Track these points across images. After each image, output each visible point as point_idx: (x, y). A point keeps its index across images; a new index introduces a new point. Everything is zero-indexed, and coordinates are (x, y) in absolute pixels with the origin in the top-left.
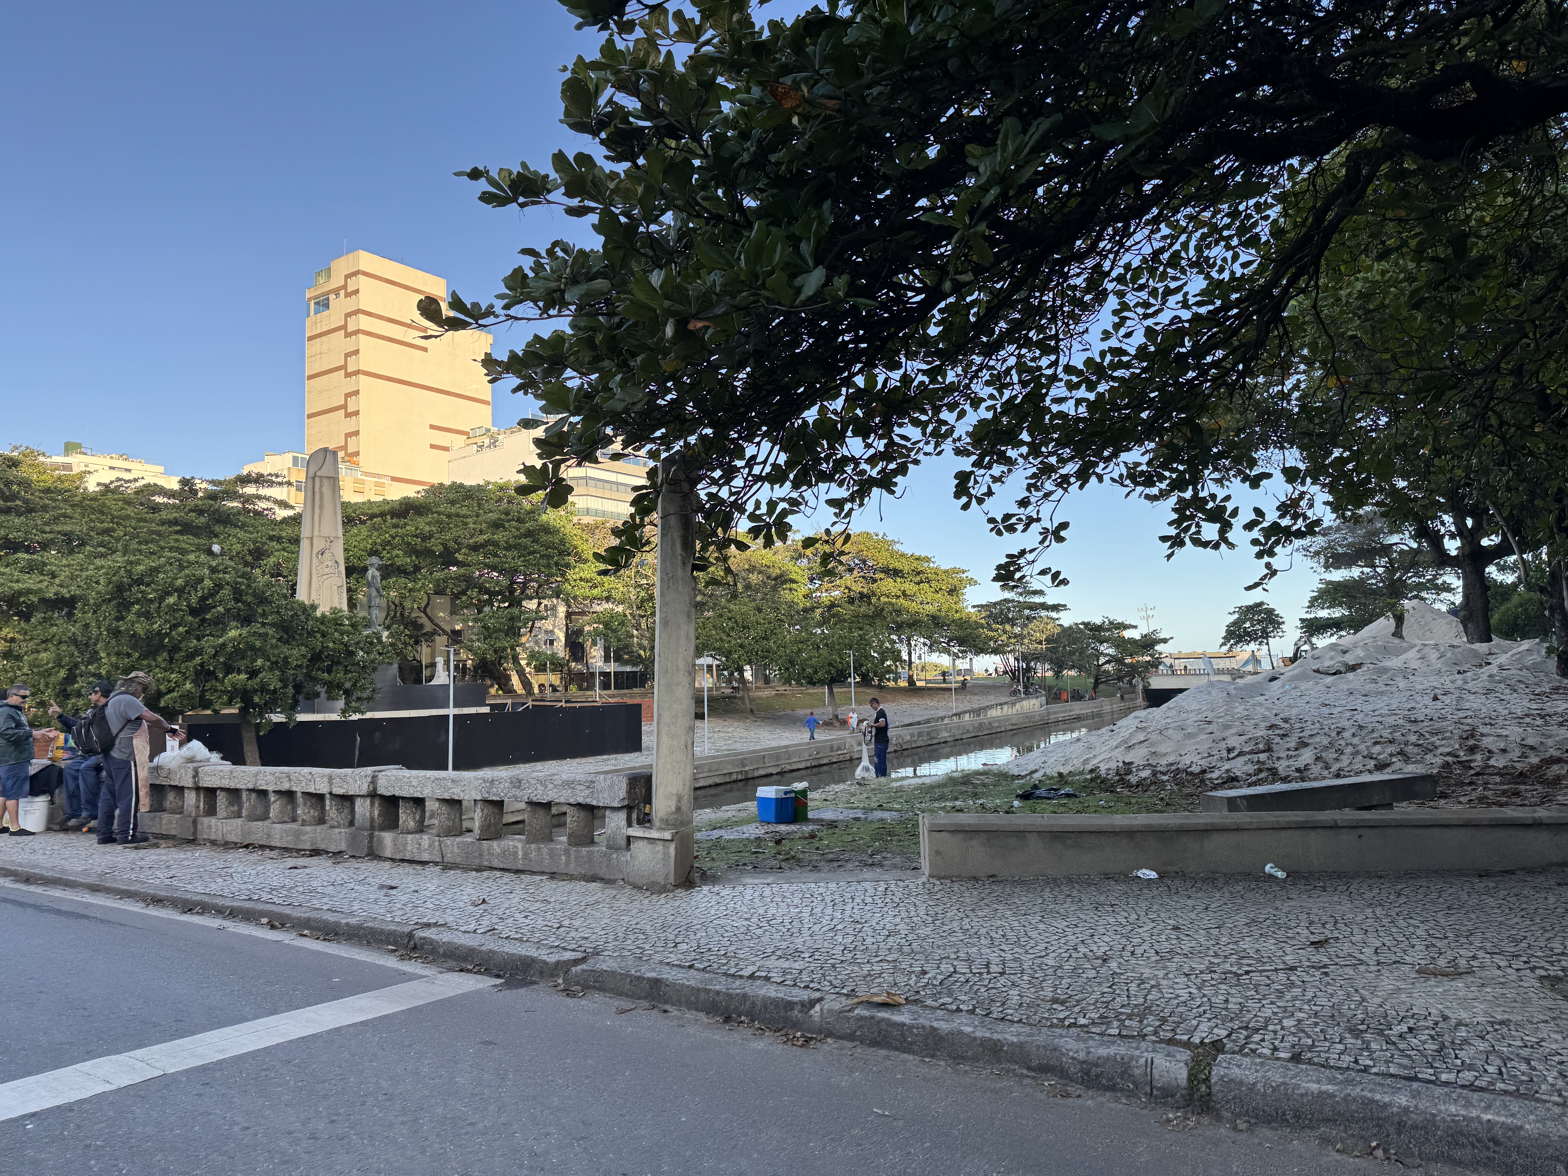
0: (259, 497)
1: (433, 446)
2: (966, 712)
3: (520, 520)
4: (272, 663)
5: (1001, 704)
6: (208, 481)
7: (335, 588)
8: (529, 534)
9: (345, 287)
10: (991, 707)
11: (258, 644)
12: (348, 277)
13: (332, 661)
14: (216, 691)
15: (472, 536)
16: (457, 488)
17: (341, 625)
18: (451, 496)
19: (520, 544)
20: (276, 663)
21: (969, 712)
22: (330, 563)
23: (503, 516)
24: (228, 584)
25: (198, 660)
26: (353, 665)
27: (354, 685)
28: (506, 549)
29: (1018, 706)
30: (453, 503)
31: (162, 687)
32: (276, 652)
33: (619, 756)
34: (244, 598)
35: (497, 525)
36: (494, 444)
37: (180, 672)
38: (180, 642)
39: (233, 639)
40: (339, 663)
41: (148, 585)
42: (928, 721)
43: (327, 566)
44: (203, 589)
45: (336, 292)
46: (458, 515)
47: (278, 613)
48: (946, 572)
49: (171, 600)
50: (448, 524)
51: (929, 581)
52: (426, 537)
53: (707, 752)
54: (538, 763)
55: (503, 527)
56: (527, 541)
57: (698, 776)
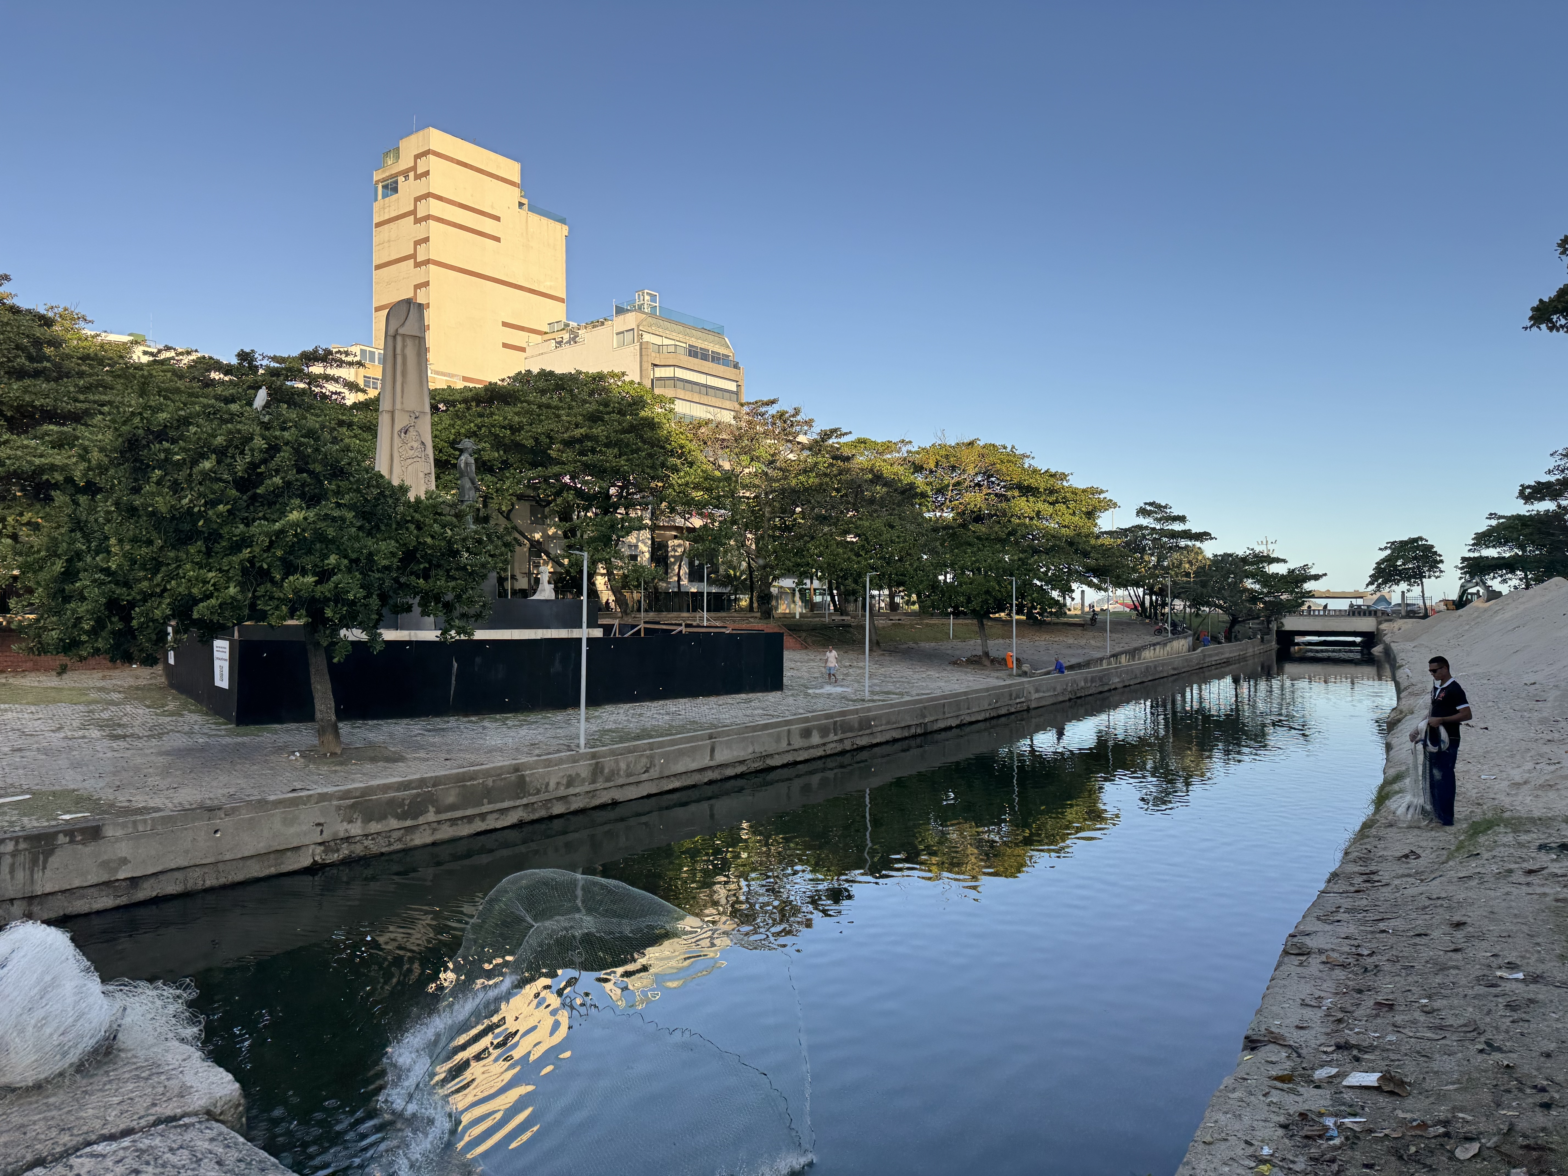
0: (328, 378)
1: (505, 345)
2: (1122, 653)
3: (621, 413)
4: (351, 561)
5: (1154, 645)
6: (270, 357)
7: (422, 475)
8: (632, 429)
9: (414, 168)
10: (1144, 648)
11: (331, 532)
12: (418, 157)
13: (430, 562)
14: (272, 598)
15: (567, 429)
16: (546, 375)
17: (440, 514)
18: (541, 384)
19: (622, 440)
20: (357, 561)
21: (1125, 652)
22: (415, 445)
23: (601, 408)
24: (287, 444)
25: (246, 553)
26: (457, 569)
27: (458, 597)
28: (607, 446)
29: (1168, 648)
30: (543, 392)
31: (195, 591)
32: (357, 545)
33: (759, 695)
34: (311, 467)
35: (594, 418)
36: (574, 339)
37: (220, 570)
38: (221, 526)
39: (296, 524)
40: (439, 566)
41: (174, 441)
42: (1087, 664)
43: (412, 448)
44: (252, 450)
45: (405, 173)
46: (548, 406)
47: (358, 491)
48: (1084, 491)
49: (207, 465)
50: (539, 415)
51: (1065, 501)
52: (515, 429)
53: (867, 696)
54: (668, 702)
55: (603, 421)
56: (630, 437)
57: (875, 730)
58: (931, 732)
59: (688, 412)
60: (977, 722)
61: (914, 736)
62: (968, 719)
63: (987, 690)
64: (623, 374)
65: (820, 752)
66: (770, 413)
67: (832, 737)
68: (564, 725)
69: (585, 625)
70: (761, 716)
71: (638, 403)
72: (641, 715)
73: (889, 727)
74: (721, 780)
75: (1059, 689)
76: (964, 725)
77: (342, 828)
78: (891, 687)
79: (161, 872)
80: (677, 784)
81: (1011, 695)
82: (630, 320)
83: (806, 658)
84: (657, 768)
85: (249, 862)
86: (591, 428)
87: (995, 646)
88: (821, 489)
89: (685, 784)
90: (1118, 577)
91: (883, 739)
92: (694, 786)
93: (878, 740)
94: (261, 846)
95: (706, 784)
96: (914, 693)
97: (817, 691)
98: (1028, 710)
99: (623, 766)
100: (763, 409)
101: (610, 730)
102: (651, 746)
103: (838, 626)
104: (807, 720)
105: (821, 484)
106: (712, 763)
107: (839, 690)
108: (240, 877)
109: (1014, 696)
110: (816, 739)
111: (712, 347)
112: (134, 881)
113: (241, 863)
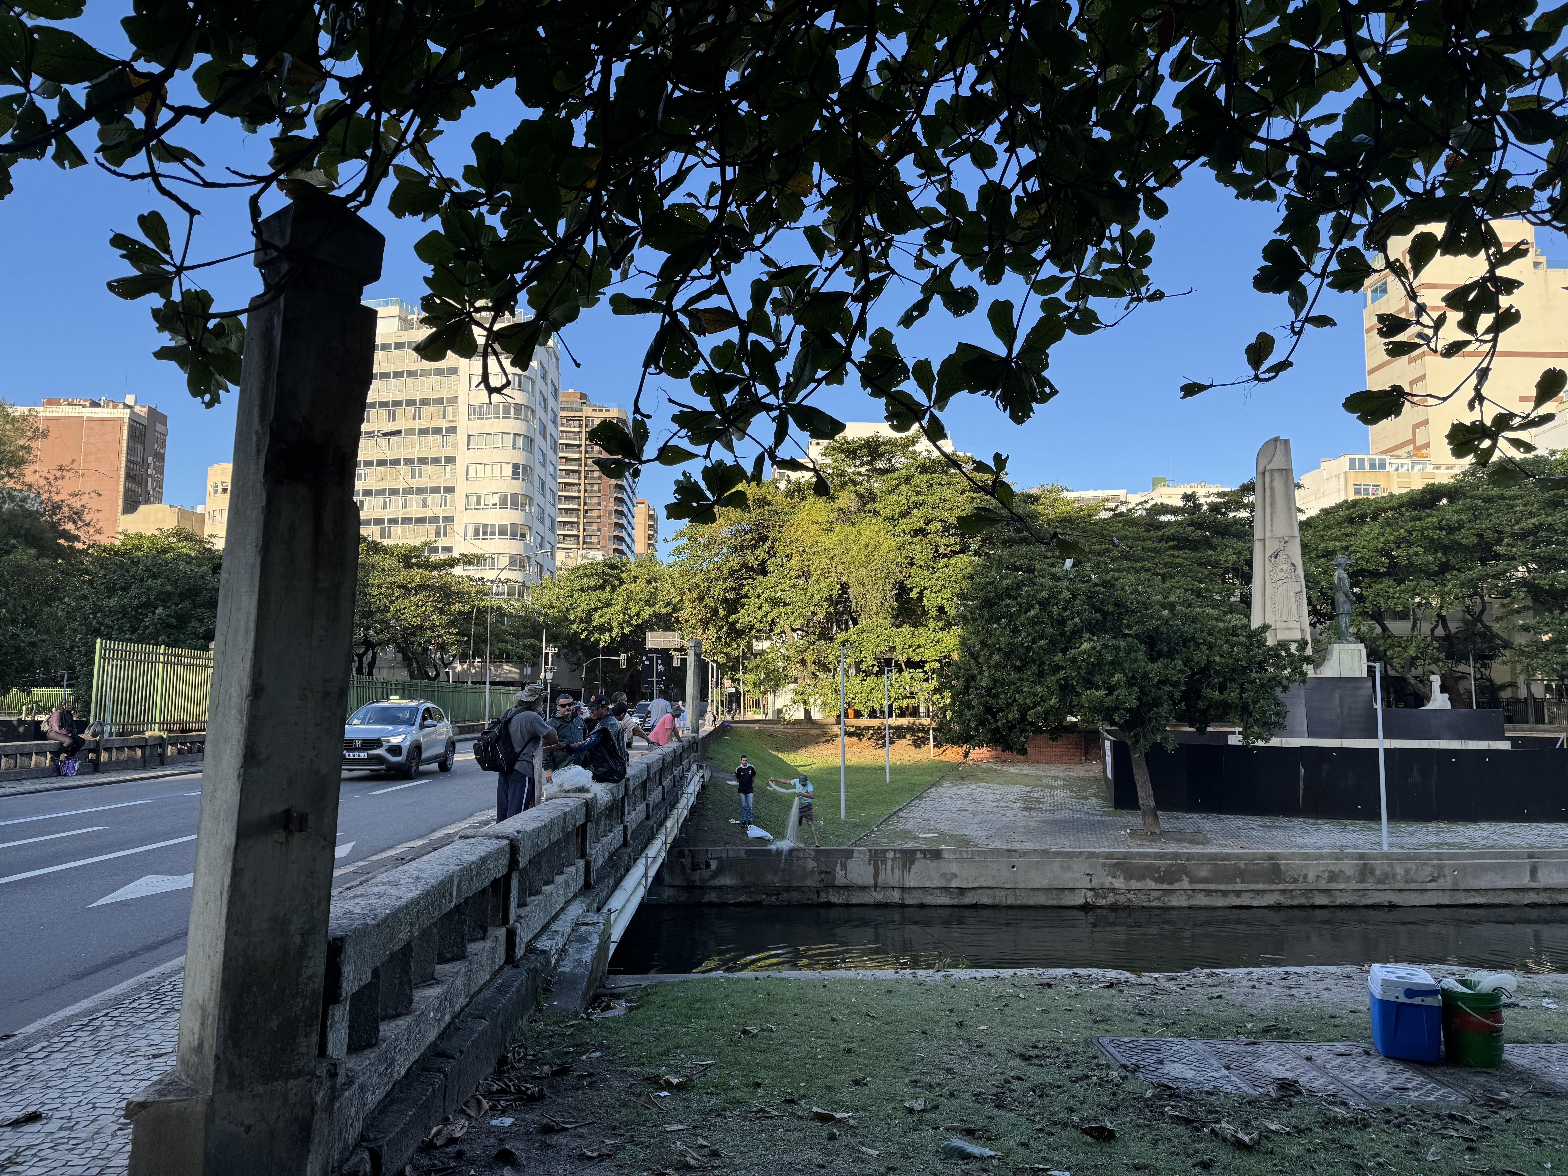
12: (1407, 252)
69: (1381, 735)
77: (1108, 881)
79: (978, 888)
80: (1478, 900)
84: (1448, 879)
85: (1037, 893)
92: (1508, 906)
94: (1045, 883)
99: (1400, 871)
102: (1440, 856)
106: (1535, 885)
108: (1031, 902)
112: (962, 891)
113: (1031, 893)
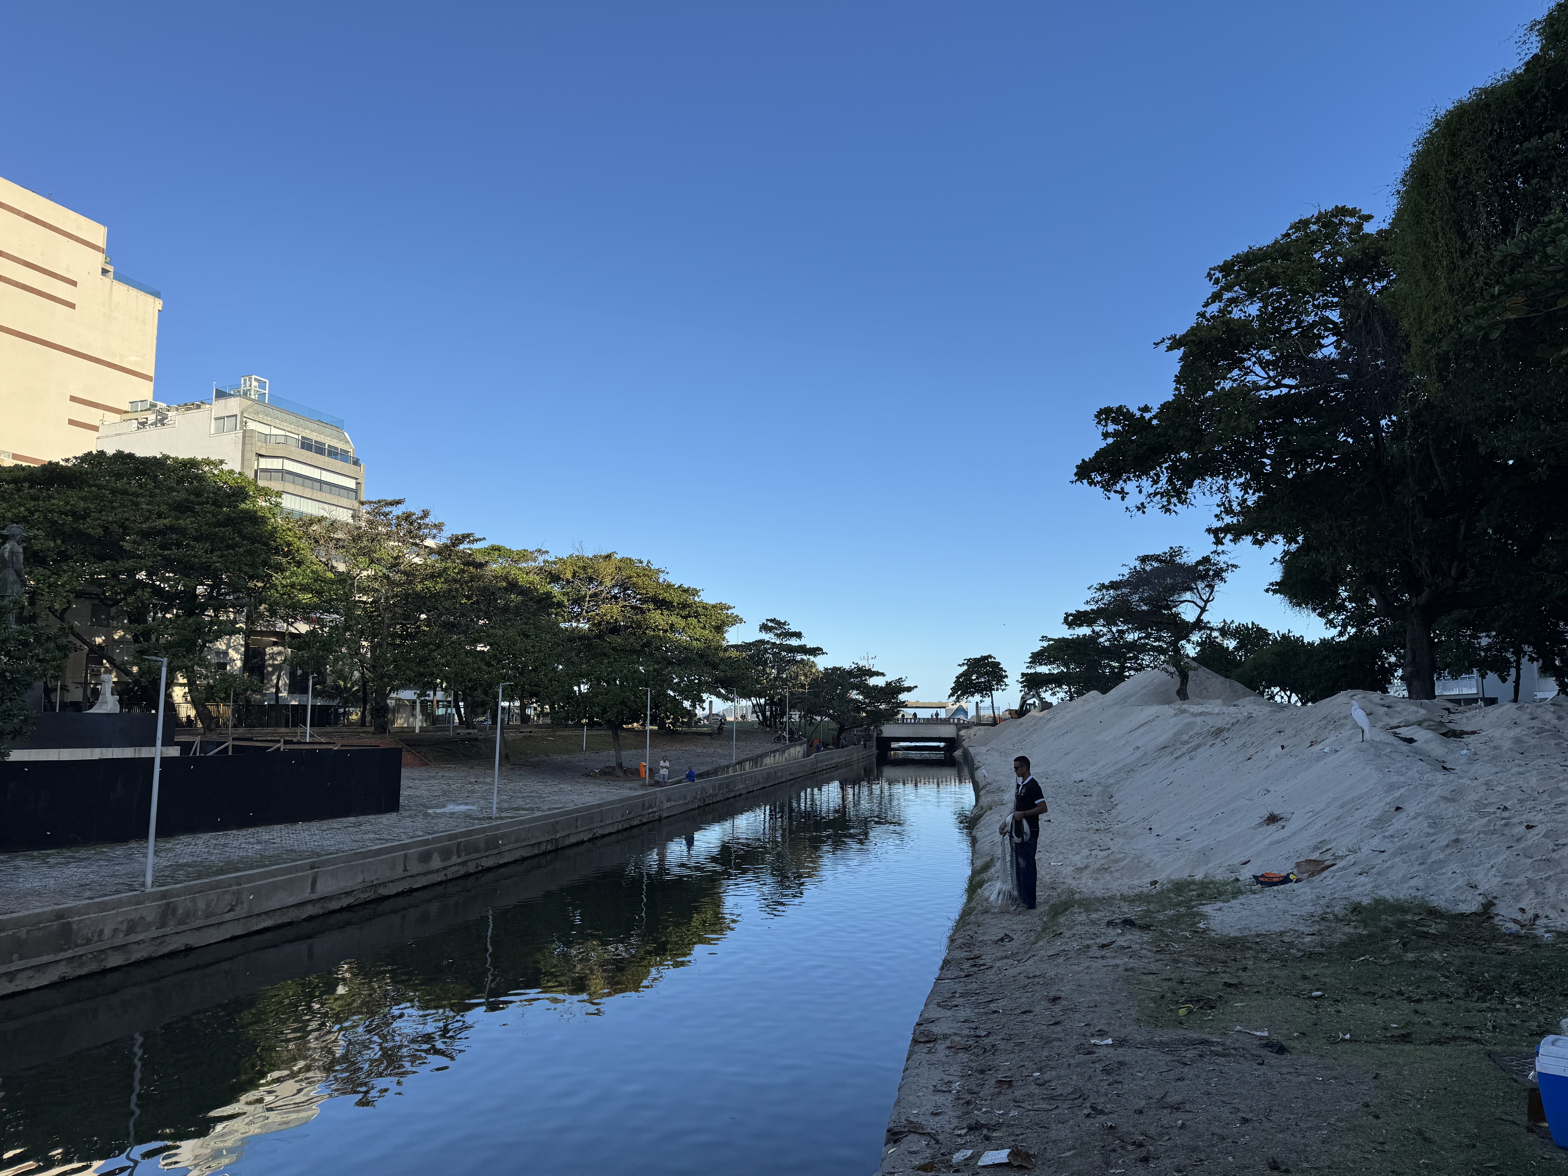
1: (72, 422)
2: (746, 760)
3: (217, 504)
5: (774, 752)
8: (229, 522)
10: (765, 755)
15: (147, 519)
16: (122, 457)
18: (116, 468)
19: (216, 534)
21: (749, 759)
23: (192, 497)
28: (196, 539)
29: (787, 754)
30: (119, 476)
33: (371, 817)
35: (181, 508)
36: (161, 421)
42: (715, 772)
46: (124, 492)
48: (713, 607)
50: (111, 502)
51: (697, 615)
52: (77, 516)
53: (495, 813)
54: (260, 829)
55: (193, 511)
56: (227, 531)
57: (503, 849)
58: (563, 848)
59: (297, 508)
60: (610, 834)
61: (544, 854)
62: (601, 832)
63: (621, 801)
64: (222, 462)
65: (440, 877)
66: (395, 513)
67: (455, 859)
68: (125, 861)
69: (159, 742)
70: (372, 840)
71: (239, 493)
72: (225, 845)
73: (518, 845)
74: (324, 914)
75: (689, 798)
76: (597, 838)
78: (520, 803)
80: (269, 923)
81: (643, 805)
82: (233, 405)
83: (426, 775)
84: (245, 906)
86: (177, 519)
87: (628, 757)
88: (449, 595)
89: (279, 922)
90: (744, 688)
91: (511, 859)
92: (290, 924)
93: (505, 860)
95: (305, 920)
96: (545, 808)
97: (438, 811)
98: (660, 819)
99: (201, 905)
100: (387, 509)
101: (186, 865)
102: (238, 881)
103: (463, 740)
104: (426, 842)
105: (450, 590)
106: (314, 897)
107: (463, 808)
109: (647, 805)
110: (436, 862)
111: (329, 441)
